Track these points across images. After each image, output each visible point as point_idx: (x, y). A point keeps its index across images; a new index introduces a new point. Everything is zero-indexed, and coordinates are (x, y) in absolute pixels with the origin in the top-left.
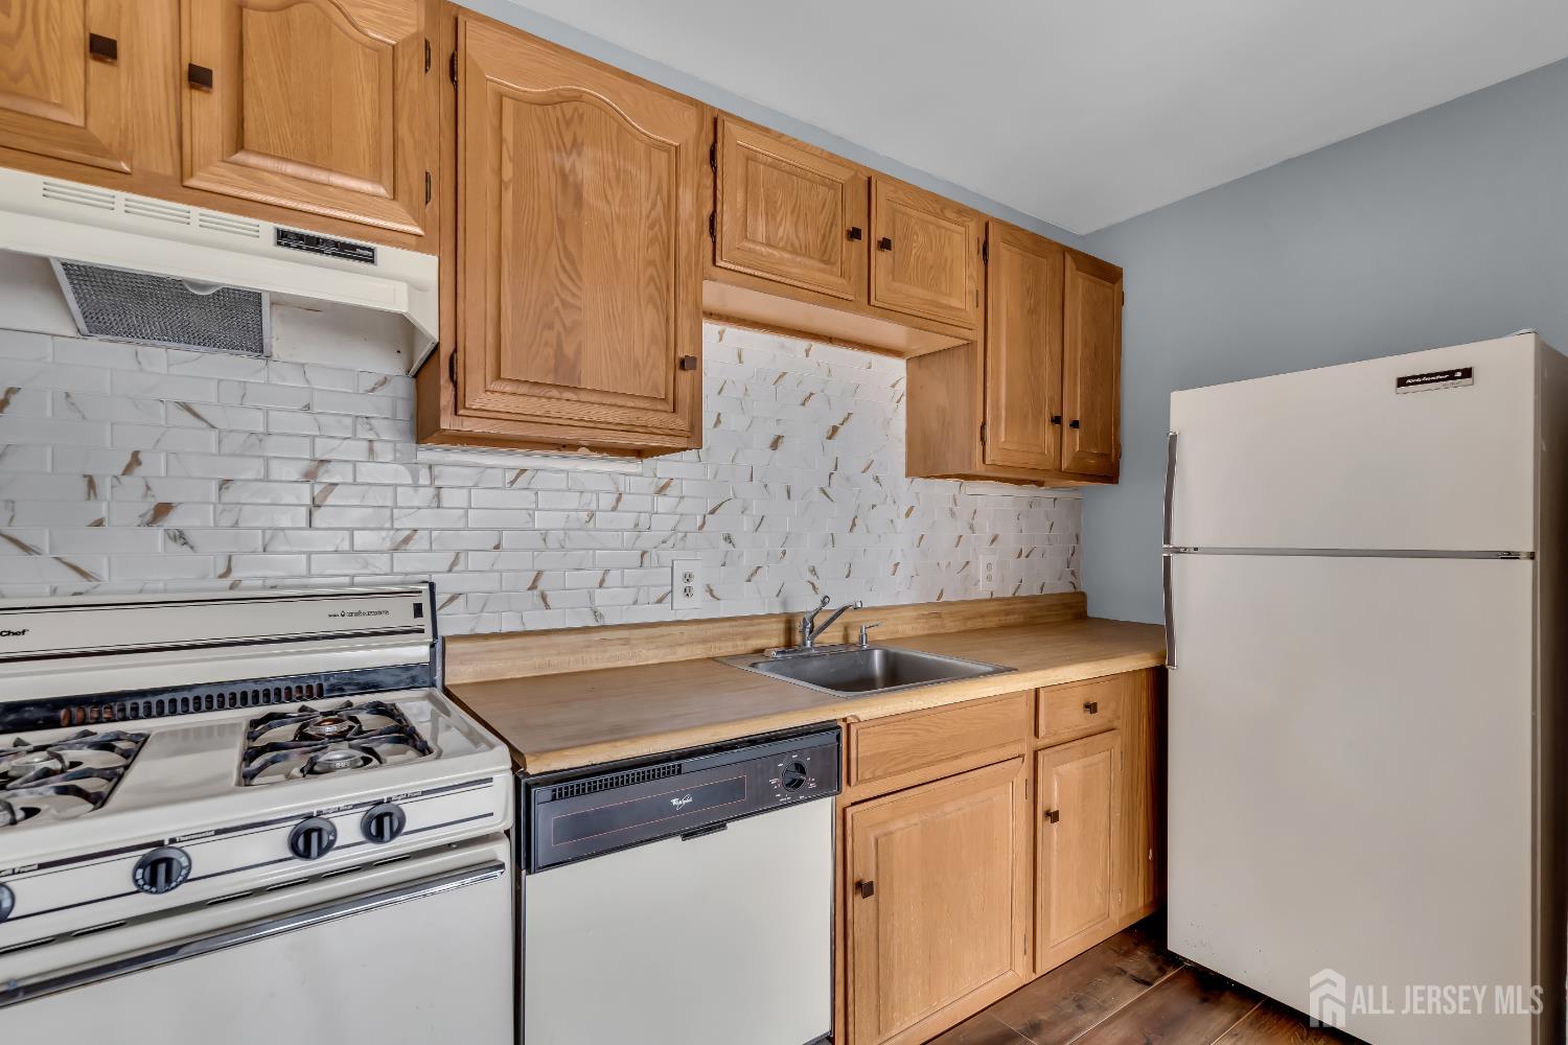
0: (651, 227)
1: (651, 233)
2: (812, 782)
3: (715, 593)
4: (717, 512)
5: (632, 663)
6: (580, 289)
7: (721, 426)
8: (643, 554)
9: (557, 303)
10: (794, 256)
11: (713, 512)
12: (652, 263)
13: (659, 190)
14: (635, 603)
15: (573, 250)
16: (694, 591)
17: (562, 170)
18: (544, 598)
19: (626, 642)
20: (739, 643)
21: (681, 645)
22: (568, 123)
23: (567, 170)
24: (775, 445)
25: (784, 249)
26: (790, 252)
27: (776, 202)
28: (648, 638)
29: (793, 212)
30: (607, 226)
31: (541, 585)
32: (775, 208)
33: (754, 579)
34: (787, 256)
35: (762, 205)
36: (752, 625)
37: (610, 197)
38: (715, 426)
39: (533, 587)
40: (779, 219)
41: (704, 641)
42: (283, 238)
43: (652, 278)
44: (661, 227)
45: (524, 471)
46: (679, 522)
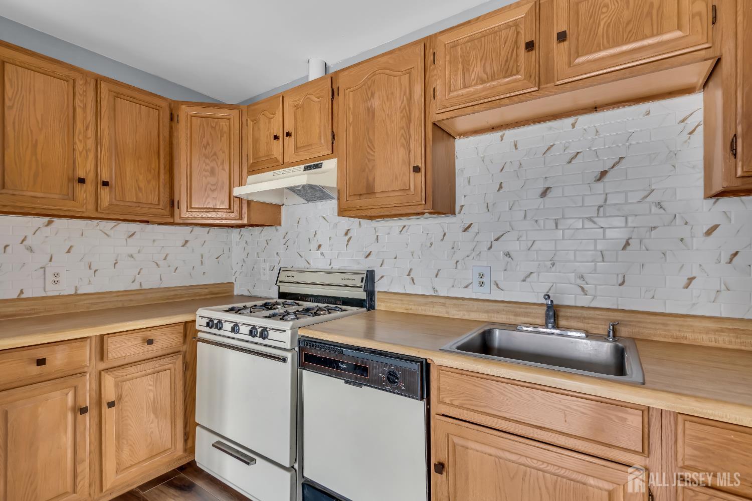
0: (402, 112)
1: (401, 115)
2: (403, 386)
3: (500, 286)
4: (500, 240)
5: (446, 316)
6: (374, 152)
7: (502, 191)
8: (457, 262)
9: (367, 161)
10: (484, 85)
11: (497, 239)
12: (403, 128)
13: (405, 94)
14: (453, 286)
15: (372, 138)
16: (485, 283)
17: (368, 108)
18: (413, 280)
19: (444, 305)
20: (511, 317)
21: (473, 311)
22: (369, 88)
23: (369, 106)
24: (545, 193)
25: (476, 84)
26: (481, 84)
27: (469, 61)
28: (455, 305)
29: (481, 60)
30: (384, 121)
31: (412, 274)
32: (469, 65)
33: (528, 279)
34: (480, 87)
35: (460, 66)
36: (520, 308)
37: (385, 109)
38: (499, 190)
39: (409, 275)
40: (471, 71)
41: (487, 312)
42: (306, 168)
43: (402, 134)
44: (406, 110)
45: (404, 226)
46: (476, 246)
